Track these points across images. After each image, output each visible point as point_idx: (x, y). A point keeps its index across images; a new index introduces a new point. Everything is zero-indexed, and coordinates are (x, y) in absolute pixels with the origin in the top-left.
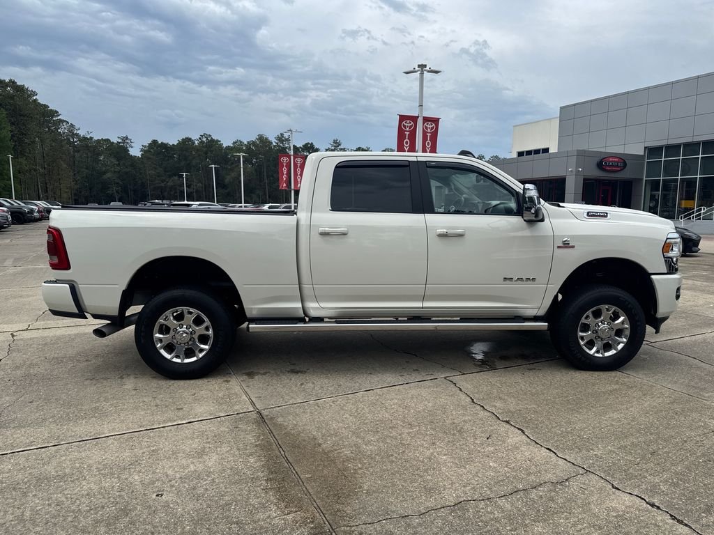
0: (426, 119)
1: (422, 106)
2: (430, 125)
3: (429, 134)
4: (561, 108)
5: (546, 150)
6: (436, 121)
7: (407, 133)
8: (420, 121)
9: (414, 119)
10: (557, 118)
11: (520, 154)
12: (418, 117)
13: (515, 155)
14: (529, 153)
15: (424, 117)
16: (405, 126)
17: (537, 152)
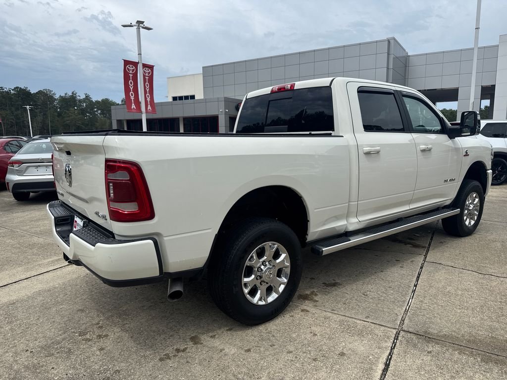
0: (145, 66)
1: (141, 54)
2: (148, 71)
3: (147, 78)
4: (203, 67)
5: (193, 97)
6: (151, 67)
7: (131, 75)
8: (140, 67)
9: (135, 64)
10: (201, 74)
11: (175, 99)
12: (138, 63)
13: (171, 100)
14: (181, 98)
15: (143, 64)
16: (129, 69)
17: (186, 98)
